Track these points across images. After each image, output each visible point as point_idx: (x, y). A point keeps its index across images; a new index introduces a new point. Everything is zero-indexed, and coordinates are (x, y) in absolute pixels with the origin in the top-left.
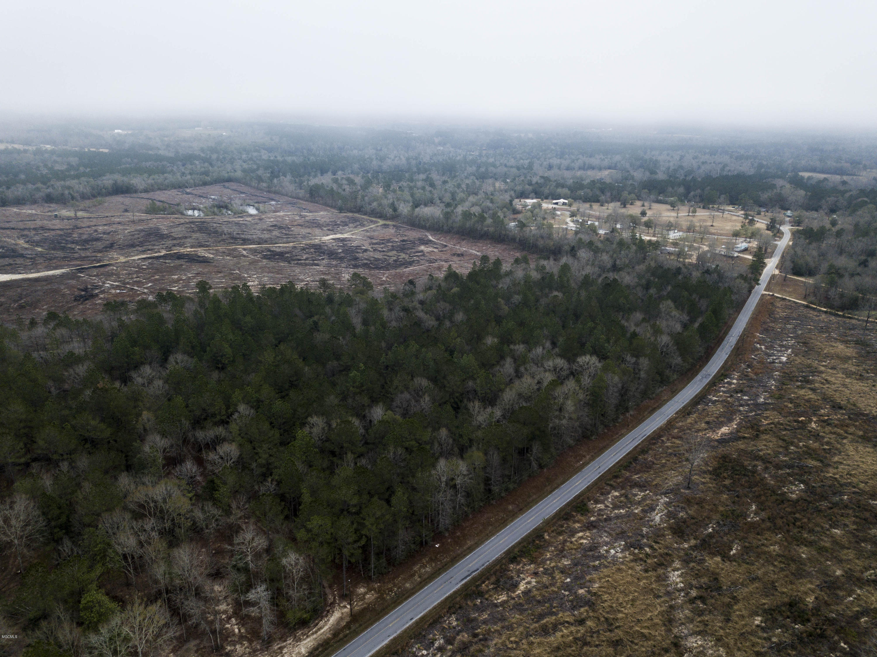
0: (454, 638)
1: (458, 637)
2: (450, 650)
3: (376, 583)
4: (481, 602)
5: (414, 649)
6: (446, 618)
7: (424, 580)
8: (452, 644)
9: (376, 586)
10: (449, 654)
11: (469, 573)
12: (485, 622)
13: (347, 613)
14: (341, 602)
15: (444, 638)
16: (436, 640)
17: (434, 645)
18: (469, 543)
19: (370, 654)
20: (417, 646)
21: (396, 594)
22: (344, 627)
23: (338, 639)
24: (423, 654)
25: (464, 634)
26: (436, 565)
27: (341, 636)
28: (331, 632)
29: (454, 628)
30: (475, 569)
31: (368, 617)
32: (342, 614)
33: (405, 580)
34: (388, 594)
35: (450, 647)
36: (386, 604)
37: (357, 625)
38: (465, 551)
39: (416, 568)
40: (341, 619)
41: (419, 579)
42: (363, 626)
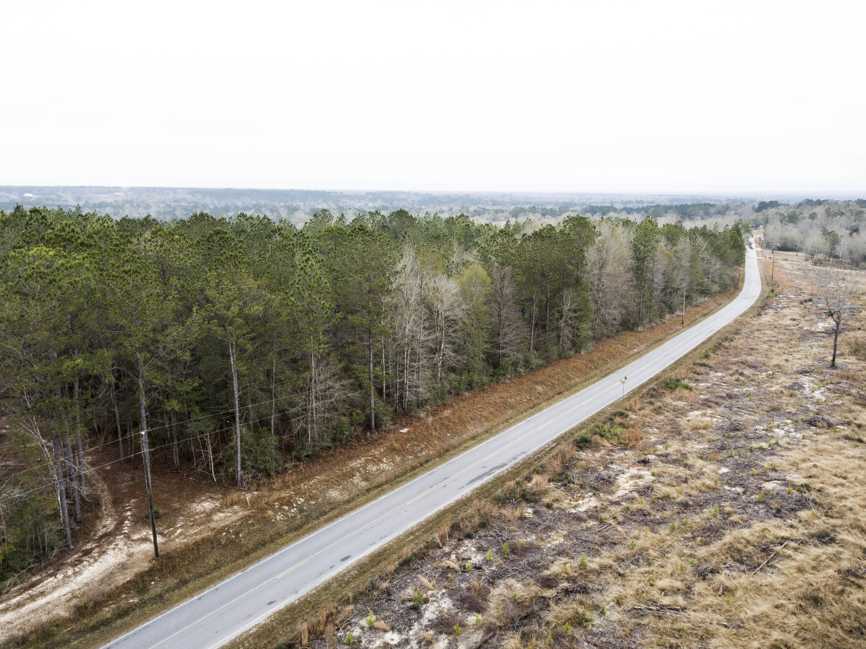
0: (484, 594)
1: (495, 592)
2: (478, 626)
3: (249, 490)
4: (535, 512)
5: (356, 632)
6: (447, 549)
7: (377, 487)
8: (478, 609)
9: (248, 497)
10: (477, 637)
11: (487, 470)
12: (561, 552)
13: (145, 553)
14: (134, 528)
15: (450, 596)
16: (426, 601)
17: (420, 615)
18: (472, 430)
19: (226, 639)
20: (364, 622)
21: (301, 511)
22: (127, 587)
23: (94, 620)
24: (386, 644)
25: (511, 581)
26: (403, 460)
27: (107, 612)
28: (75, 601)
29: (478, 568)
30: (500, 464)
31: (212, 562)
32: (130, 555)
33: (329, 484)
34: (280, 509)
35: (472, 619)
36: (272, 532)
37: (172, 581)
38: (466, 441)
39: (356, 463)
40: (123, 567)
41: (364, 484)
42: (191, 585)
